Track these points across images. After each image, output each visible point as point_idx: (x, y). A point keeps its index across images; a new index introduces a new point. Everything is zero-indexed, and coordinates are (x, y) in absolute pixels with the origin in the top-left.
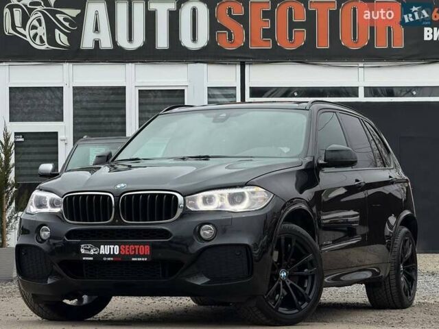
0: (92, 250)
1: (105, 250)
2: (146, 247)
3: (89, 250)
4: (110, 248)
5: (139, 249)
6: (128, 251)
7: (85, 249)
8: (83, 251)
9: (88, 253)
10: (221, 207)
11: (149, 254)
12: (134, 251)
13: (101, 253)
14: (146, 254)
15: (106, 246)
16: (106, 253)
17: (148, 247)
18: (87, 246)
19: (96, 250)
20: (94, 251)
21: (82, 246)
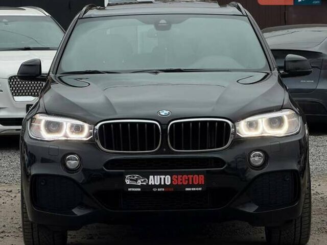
0: (139, 181)
1: (154, 180)
2: (200, 176)
3: (136, 181)
4: (161, 179)
5: (192, 178)
6: (181, 181)
7: (131, 180)
8: (128, 182)
9: (135, 183)
11: (203, 183)
12: (187, 181)
13: (150, 184)
14: (200, 183)
15: (156, 176)
16: (156, 184)
17: (203, 176)
18: (133, 177)
19: (144, 181)
20: (142, 182)
21: (127, 176)
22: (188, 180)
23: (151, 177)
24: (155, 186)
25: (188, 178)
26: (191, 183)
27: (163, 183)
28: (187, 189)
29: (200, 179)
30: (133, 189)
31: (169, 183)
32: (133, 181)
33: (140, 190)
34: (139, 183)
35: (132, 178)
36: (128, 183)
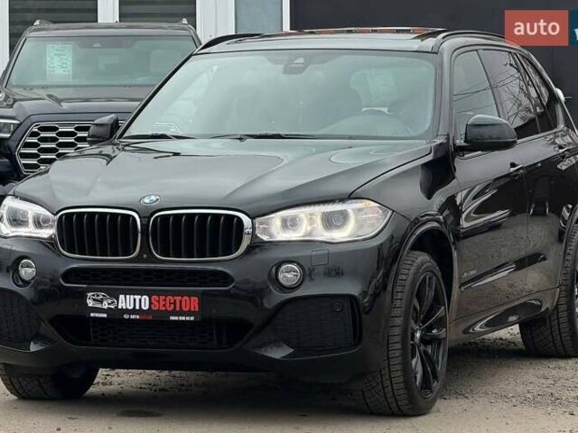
0: (105, 302)
1: (126, 302)
2: (193, 298)
3: (101, 302)
4: (135, 300)
5: (181, 301)
6: (164, 306)
7: (94, 300)
8: (90, 303)
9: (99, 306)
10: (310, 234)
11: (197, 309)
12: (172, 306)
13: (120, 307)
14: (192, 309)
15: (128, 296)
16: (128, 307)
17: (196, 299)
18: (98, 296)
19: (113, 302)
20: (109, 304)
21: (89, 294)
22: (175, 303)
23: (122, 297)
24: (127, 311)
25: (175, 301)
26: (178, 309)
27: (137, 307)
28: (172, 318)
29: (193, 303)
30: (97, 315)
31: (147, 307)
32: (98, 303)
33: (105, 315)
34: (105, 305)
35: (95, 297)
36: (90, 305)
